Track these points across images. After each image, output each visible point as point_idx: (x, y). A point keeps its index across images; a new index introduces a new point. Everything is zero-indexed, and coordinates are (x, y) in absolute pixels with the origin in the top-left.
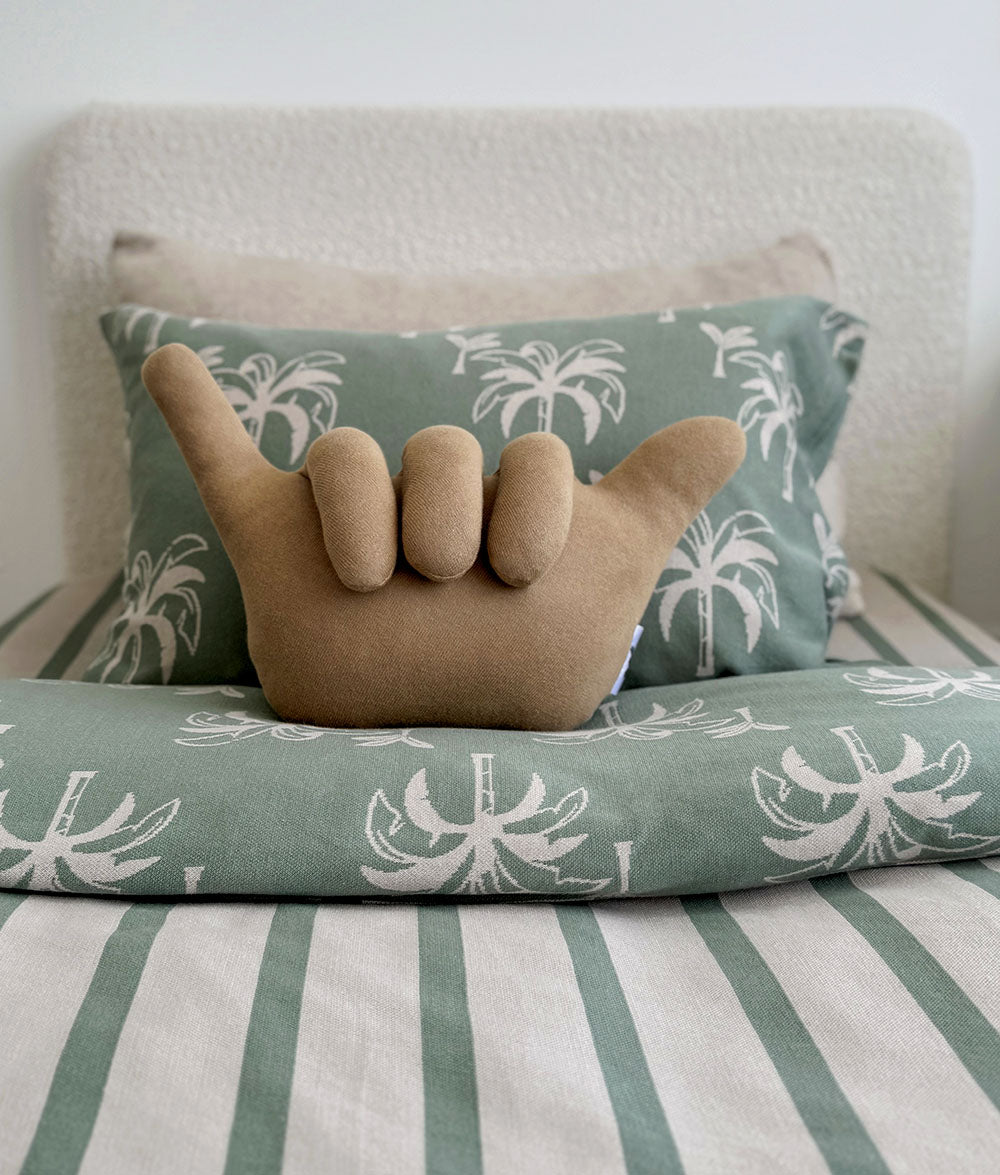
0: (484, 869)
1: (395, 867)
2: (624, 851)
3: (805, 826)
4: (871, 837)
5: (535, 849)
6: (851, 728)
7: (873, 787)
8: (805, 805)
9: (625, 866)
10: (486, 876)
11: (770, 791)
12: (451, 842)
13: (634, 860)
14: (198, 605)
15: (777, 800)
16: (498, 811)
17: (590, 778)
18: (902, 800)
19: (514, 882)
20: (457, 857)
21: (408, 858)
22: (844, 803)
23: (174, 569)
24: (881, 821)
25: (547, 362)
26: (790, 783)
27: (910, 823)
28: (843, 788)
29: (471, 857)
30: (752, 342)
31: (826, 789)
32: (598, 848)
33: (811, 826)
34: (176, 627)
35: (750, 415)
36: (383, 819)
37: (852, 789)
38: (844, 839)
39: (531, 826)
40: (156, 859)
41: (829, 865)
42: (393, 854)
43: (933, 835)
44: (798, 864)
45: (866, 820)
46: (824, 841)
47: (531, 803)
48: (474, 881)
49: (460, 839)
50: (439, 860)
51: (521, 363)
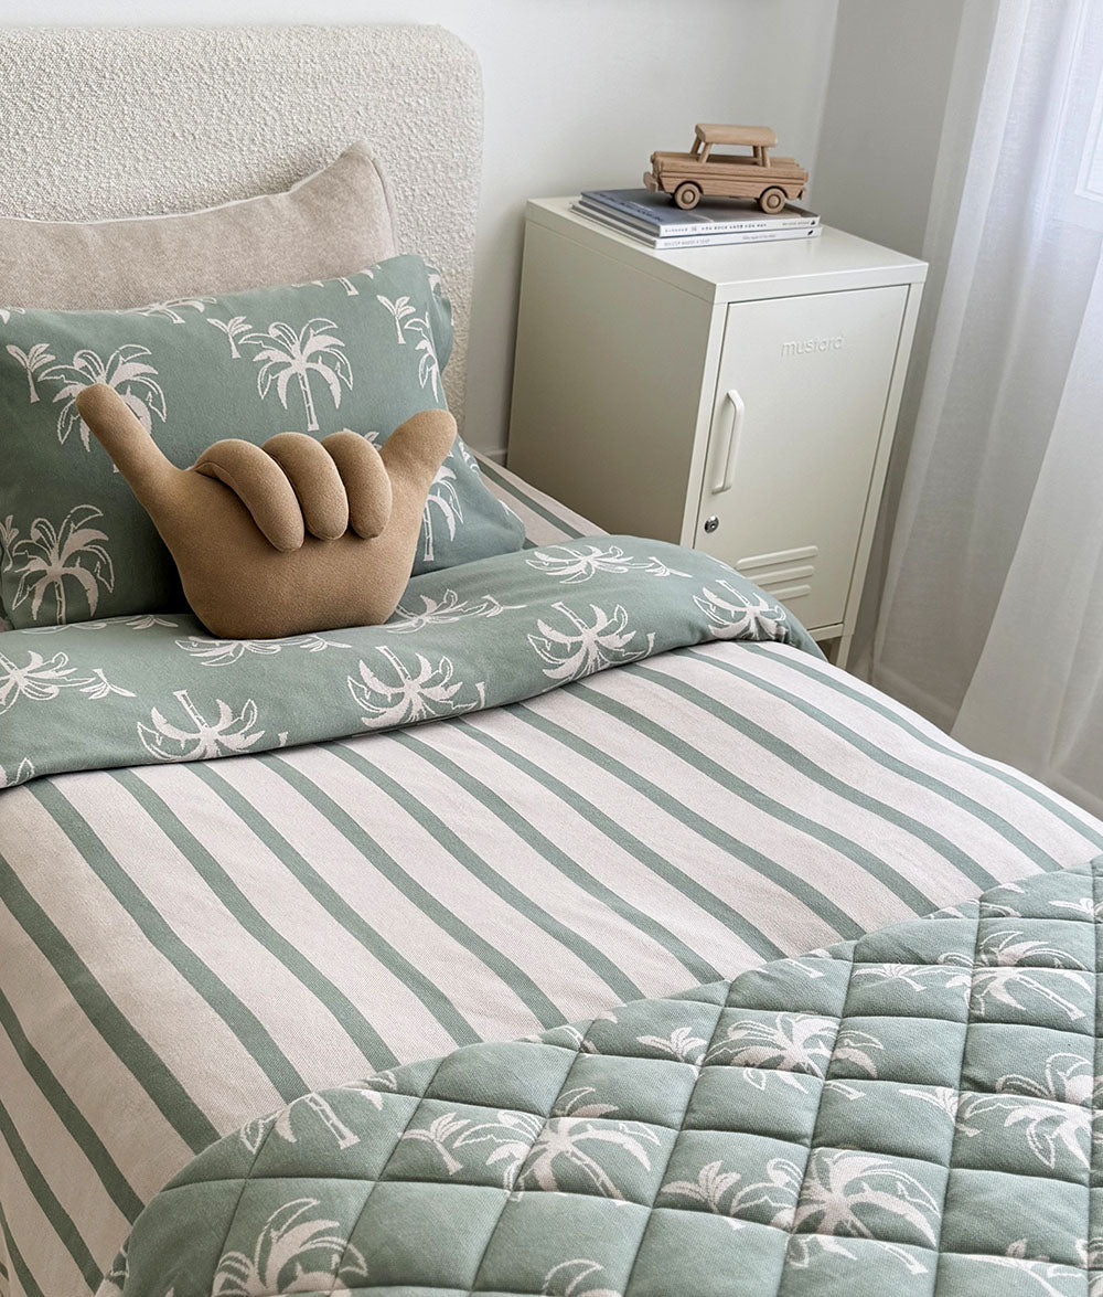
0: (419, 709)
1: (377, 715)
2: (480, 687)
3: (561, 661)
4: (590, 662)
5: (439, 694)
6: (561, 603)
7: (588, 636)
8: (560, 651)
9: (482, 694)
10: (420, 712)
11: (542, 646)
12: (399, 697)
13: (486, 692)
14: (108, 558)
15: (546, 650)
16: (413, 678)
17: (448, 651)
18: (602, 640)
19: (433, 712)
20: (404, 704)
21: (382, 710)
22: (577, 647)
23: (79, 532)
24: (594, 653)
25: (293, 344)
26: (549, 640)
27: (606, 651)
28: (575, 639)
29: (411, 703)
30: (412, 310)
31: (568, 640)
32: (468, 691)
33: (564, 661)
34: (95, 575)
35: (425, 371)
36: (360, 692)
37: (579, 639)
38: (578, 664)
39: (433, 682)
40: (263, 732)
41: (571, 678)
42: (373, 709)
43: (616, 656)
44: (559, 680)
45: (587, 654)
46: (569, 667)
47: (427, 672)
48: (415, 715)
49: (402, 695)
50: (396, 708)
51: (274, 343)
